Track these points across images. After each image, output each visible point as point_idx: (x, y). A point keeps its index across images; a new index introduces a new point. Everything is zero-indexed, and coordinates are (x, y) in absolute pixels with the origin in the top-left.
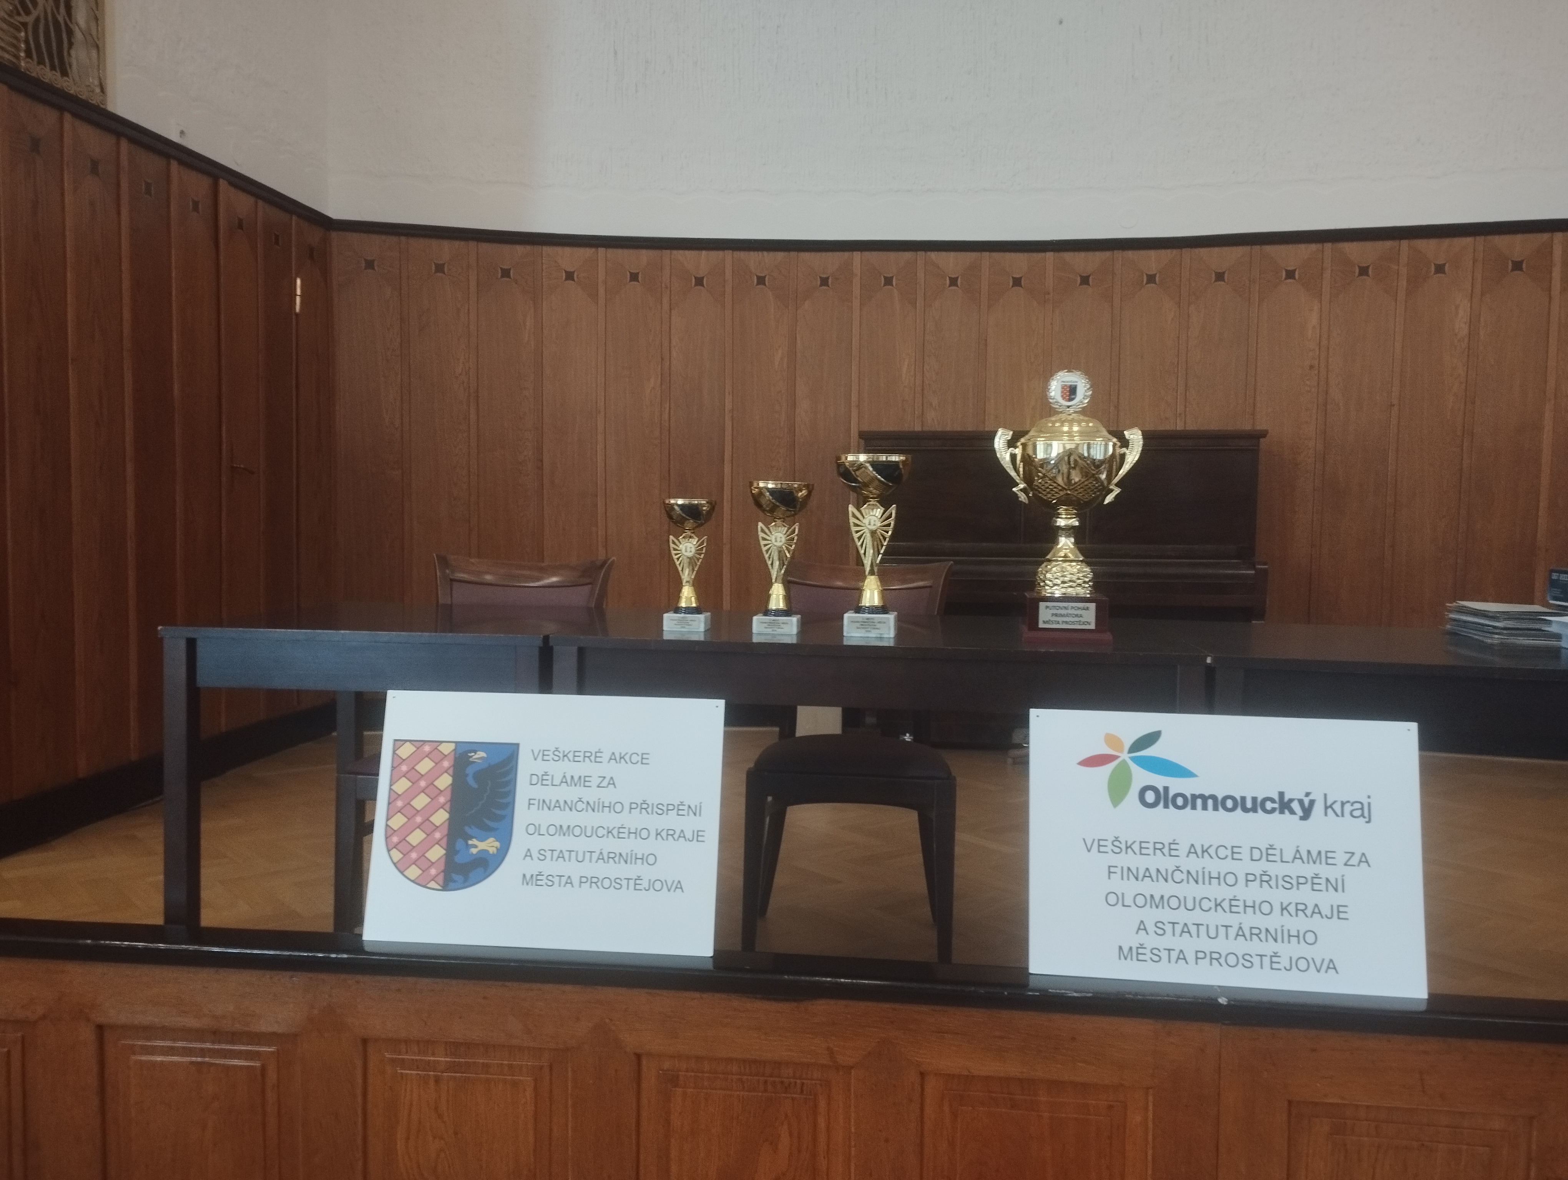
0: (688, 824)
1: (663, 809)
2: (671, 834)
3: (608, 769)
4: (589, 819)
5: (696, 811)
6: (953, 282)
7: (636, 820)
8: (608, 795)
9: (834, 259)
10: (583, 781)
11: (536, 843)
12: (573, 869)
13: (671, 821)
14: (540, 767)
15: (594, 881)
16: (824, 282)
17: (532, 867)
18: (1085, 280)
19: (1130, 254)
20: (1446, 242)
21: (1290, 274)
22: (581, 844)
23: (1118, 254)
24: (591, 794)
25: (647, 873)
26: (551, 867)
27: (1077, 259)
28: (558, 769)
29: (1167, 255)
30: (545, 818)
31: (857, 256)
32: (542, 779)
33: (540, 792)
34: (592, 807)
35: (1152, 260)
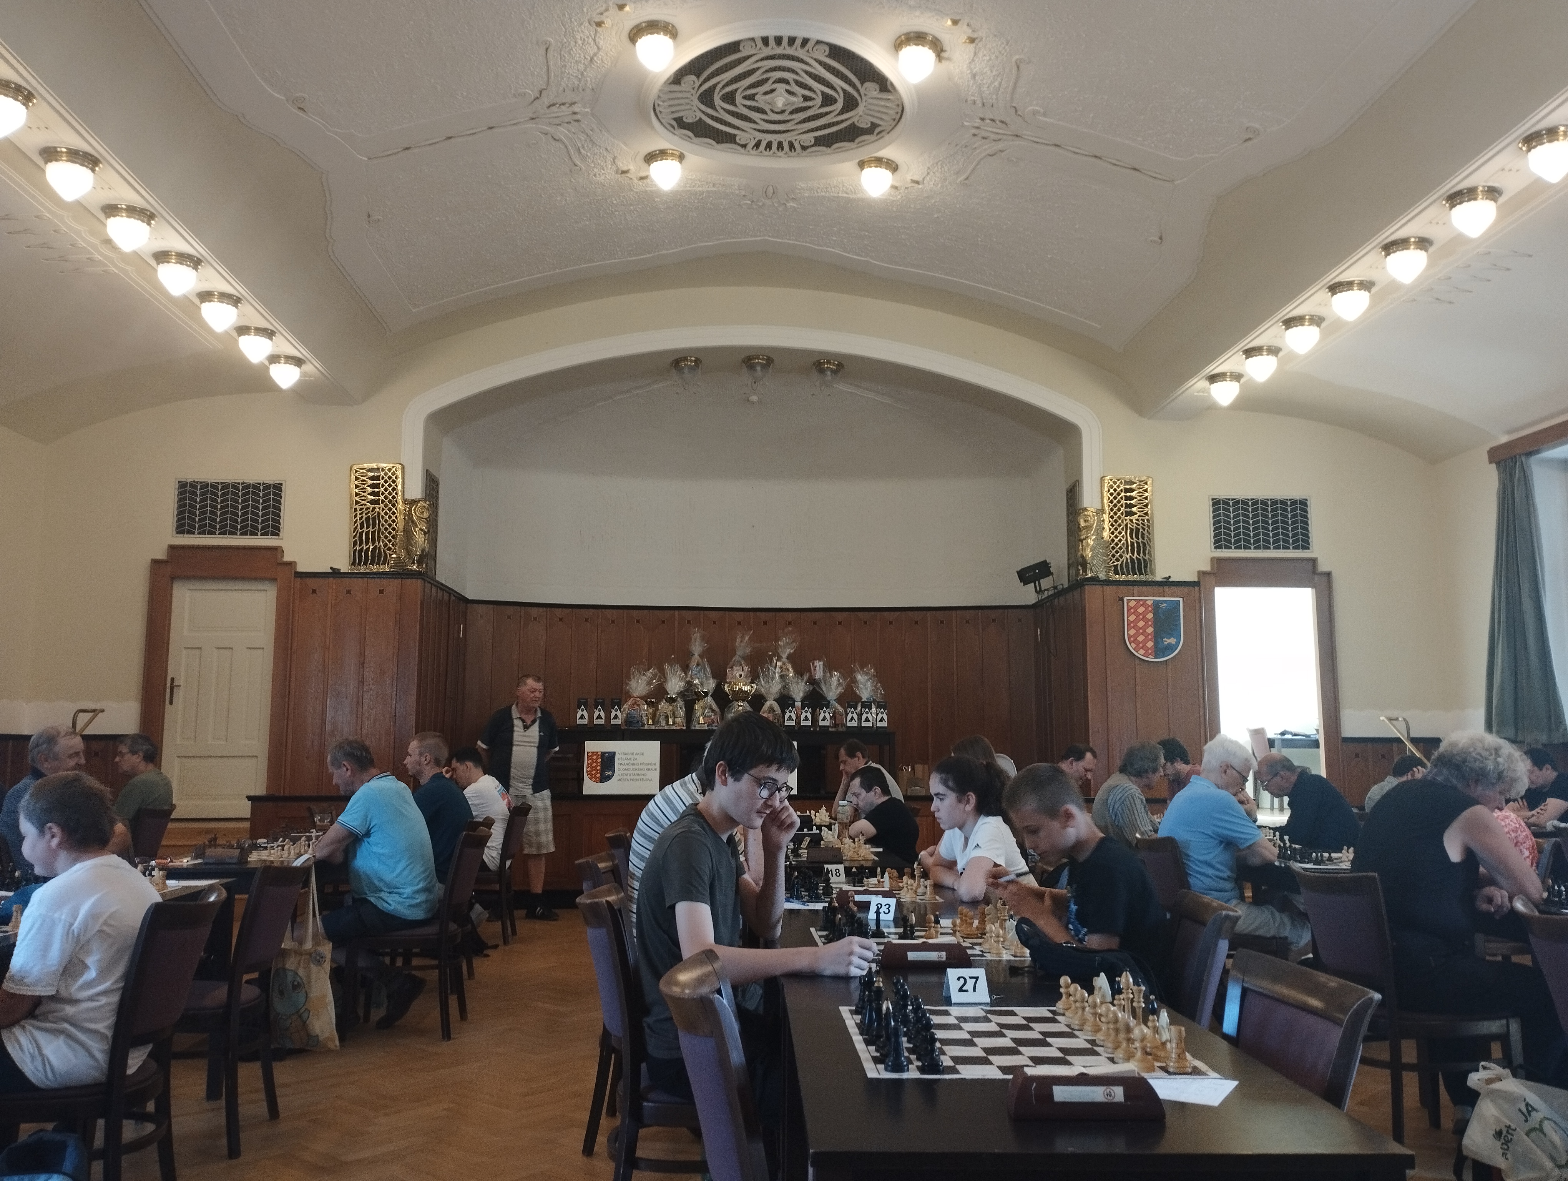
0: (653, 767)
1: (647, 764)
2: (649, 769)
3: (636, 757)
4: (632, 767)
5: (654, 764)
6: (715, 623)
7: (642, 767)
8: (635, 762)
9: (667, 613)
10: (630, 759)
11: (620, 772)
12: (629, 777)
13: (649, 767)
14: (620, 756)
15: (633, 780)
16: (663, 622)
17: (619, 778)
18: (765, 623)
19: (782, 613)
20: (892, 613)
21: (840, 623)
22: (630, 772)
23: (777, 614)
24: (632, 762)
25: (645, 778)
26: (623, 777)
27: (763, 615)
28: (624, 757)
29: (795, 614)
30: (622, 767)
31: (677, 612)
32: (621, 759)
33: (621, 762)
34: (632, 764)
35: (790, 616)
